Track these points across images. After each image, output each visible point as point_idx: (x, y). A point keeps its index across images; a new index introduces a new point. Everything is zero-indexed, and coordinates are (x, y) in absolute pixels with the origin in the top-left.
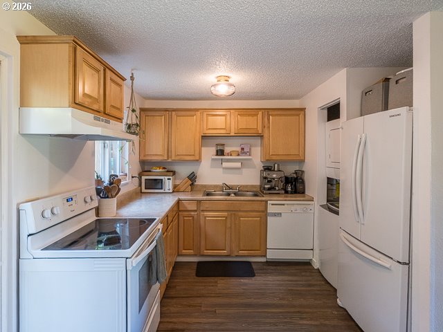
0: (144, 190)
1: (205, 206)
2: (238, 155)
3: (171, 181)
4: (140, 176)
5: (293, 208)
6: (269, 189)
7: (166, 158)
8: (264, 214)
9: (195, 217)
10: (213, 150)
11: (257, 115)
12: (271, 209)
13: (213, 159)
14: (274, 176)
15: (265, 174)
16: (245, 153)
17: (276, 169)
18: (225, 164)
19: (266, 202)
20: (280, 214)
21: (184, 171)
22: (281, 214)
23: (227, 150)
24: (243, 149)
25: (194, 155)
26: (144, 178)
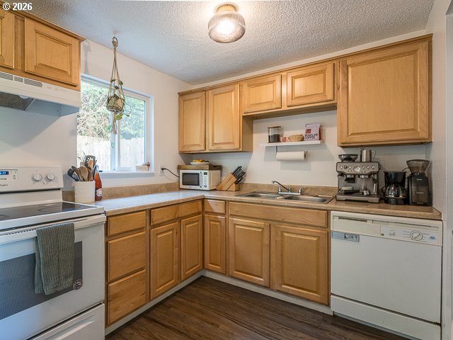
0: (182, 186)
1: (234, 209)
2: (303, 140)
3: (207, 176)
5: (386, 229)
6: (347, 193)
7: (203, 148)
8: (327, 234)
9: (223, 222)
10: (265, 136)
11: (323, 72)
12: (337, 226)
13: (267, 147)
14: (358, 170)
15: (342, 169)
16: (312, 137)
17: (364, 159)
18: (280, 155)
19: (328, 212)
20: (355, 237)
21: (230, 164)
22: (357, 236)
23: (286, 134)
24: (309, 131)
25: (233, 143)
26: (182, 171)
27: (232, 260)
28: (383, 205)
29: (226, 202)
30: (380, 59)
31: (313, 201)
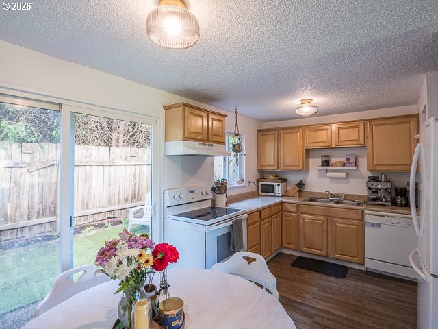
0: (260, 193)
1: (305, 209)
2: (344, 165)
3: (280, 187)
4: (258, 181)
5: (395, 221)
6: (373, 200)
7: (276, 168)
8: (362, 224)
9: (296, 218)
10: (319, 161)
11: (358, 127)
12: (368, 219)
13: (320, 169)
14: (379, 187)
15: (369, 185)
16: (351, 164)
17: (383, 180)
18: (329, 174)
19: (363, 211)
20: (378, 225)
21: (294, 179)
22: (379, 225)
23: (333, 160)
24: (348, 160)
25: (298, 166)
26: (260, 183)
27: (302, 241)
28: (394, 207)
29: (298, 205)
30: (391, 124)
31: (352, 204)
